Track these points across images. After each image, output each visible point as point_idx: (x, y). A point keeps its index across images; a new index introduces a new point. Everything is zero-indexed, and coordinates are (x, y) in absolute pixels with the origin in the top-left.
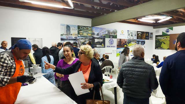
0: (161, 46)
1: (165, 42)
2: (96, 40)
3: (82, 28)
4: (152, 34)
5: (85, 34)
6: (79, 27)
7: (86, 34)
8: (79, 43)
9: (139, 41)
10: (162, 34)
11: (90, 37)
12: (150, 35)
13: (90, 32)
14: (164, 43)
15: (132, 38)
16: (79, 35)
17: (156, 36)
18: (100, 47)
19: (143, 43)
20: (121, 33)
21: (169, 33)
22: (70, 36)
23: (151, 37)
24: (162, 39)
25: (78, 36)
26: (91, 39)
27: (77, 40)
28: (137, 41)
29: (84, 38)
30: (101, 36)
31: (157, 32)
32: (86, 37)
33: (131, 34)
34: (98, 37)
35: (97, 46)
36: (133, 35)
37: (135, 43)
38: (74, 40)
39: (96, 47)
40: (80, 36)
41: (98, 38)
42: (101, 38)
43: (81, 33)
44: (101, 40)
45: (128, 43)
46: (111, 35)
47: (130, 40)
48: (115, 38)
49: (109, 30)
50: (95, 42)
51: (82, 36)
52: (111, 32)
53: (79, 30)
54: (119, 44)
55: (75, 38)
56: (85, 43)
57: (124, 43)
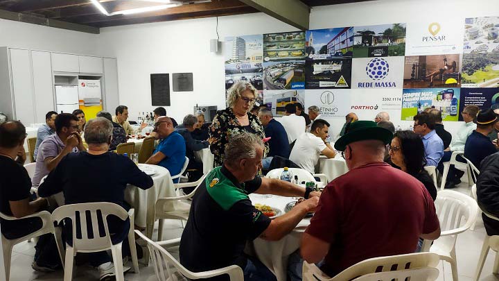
2: (318, 69)
3: (274, 38)
5: (284, 54)
6: (266, 38)
7: (286, 54)
8: (265, 79)
11: (296, 59)
13: (297, 46)
15: (492, 47)
16: (267, 59)
18: (333, 88)
20: (430, 35)
22: (245, 62)
25: (264, 61)
26: (300, 66)
27: (262, 71)
29: (280, 65)
30: (337, 54)
33: (486, 33)
34: (324, 57)
35: (321, 84)
38: (256, 71)
39: (318, 88)
40: (270, 60)
41: (323, 62)
42: (337, 62)
43: (270, 53)
44: (337, 67)
45: (470, 71)
46: (378, 45)
47: (481, 56)
48: (395, 55)
49: (368, 32)
50: (314, 73)
51: (274, 61)
52: (377, 35)
53: (268, 44)
54: (413, 75)
55: (257, 67)
56: (284, 77)
57: (442, 71)
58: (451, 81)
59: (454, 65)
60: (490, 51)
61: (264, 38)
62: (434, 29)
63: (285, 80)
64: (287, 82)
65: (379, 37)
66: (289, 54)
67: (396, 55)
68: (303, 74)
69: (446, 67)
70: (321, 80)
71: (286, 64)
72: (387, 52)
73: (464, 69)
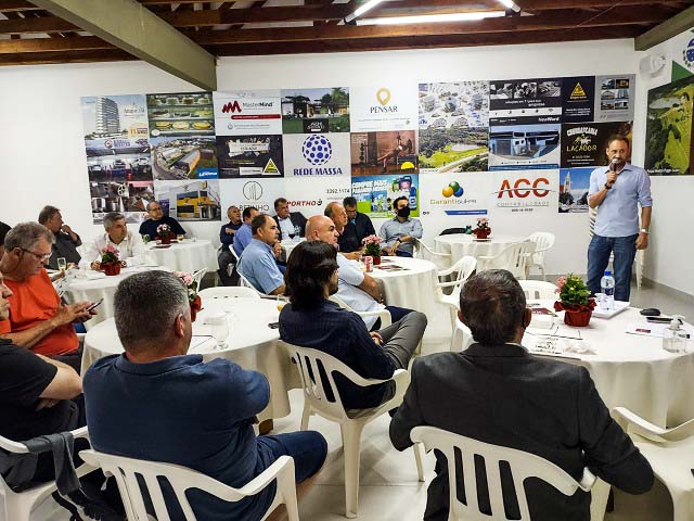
2: (235, 149)
3: (164, 102)
5: (181, 126)
6: (151, 100)
7: (185, 125)
8: (155, 163)
9: (509, 135)
10: (670, 80)
11: (202, 134)
13: (201, 115)
15: (450, 122)
16: (156, 133)
17: (651, 96)
18: (260, 176)
19: (541, 143)
20: (379, 104)
22: (120, 137)
23: (619, 106)
24: (669, 109)
25: (151, 136)
26: (209, 145)
27: (148, 152)
28: (495, 135)
29: (178, 143)
32: (186, 138)
33: (443, 104)
35: (243, 171)
36: (461, 105)
37: (476, 147)
38: (138, 151)
39: (238, 176)
40: (161, 135)
41: (242, 139)
42: (263, 139)
43: (162, 124)
44: (264, 147)
45: (428, 151)
46: (315, 116)
47: (439, 133)
48: (337, 131)
49: (300, 98)
50: (231, 155)
51: (168, 135)
52: (312, 102)
53: (155, 110)
54: (362, 158)
55: (140, 146)
56: (186, 161)
57: (396, 152)
58: (407, 165)
59: (410, 145)
60: (448, 126)
61: (148, 101)
62: (383, 96)
63: (187, 165)
64: (191, 168)
65: (315, 105)
66: (191, 126)
67: (340, 131)
68: (214, 157)
69: (401, 148)
70: (242, 166)
71: (187, 140)
72: (327, 126)
73: (422, 150)
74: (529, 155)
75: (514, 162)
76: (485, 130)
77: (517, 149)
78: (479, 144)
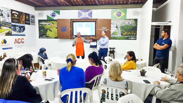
0: (47, 33)
1: (51, 29)
4: (33, 17)
9: (15, 26)
10: (47, 19)
12: (30, 18)
14: (51, 31)
15: (2, 19)
17: (40, 21)
19: (22, 29)
21: (55, 18)
23: (33, 22)
24: (47, 25)
28: (13, 25)
31: (40, 15)
36: (4, 15)
74: (20, 32)
75: (17, 34)
76: (11, 24)
77: (17, 30)
78: (9, 27)
